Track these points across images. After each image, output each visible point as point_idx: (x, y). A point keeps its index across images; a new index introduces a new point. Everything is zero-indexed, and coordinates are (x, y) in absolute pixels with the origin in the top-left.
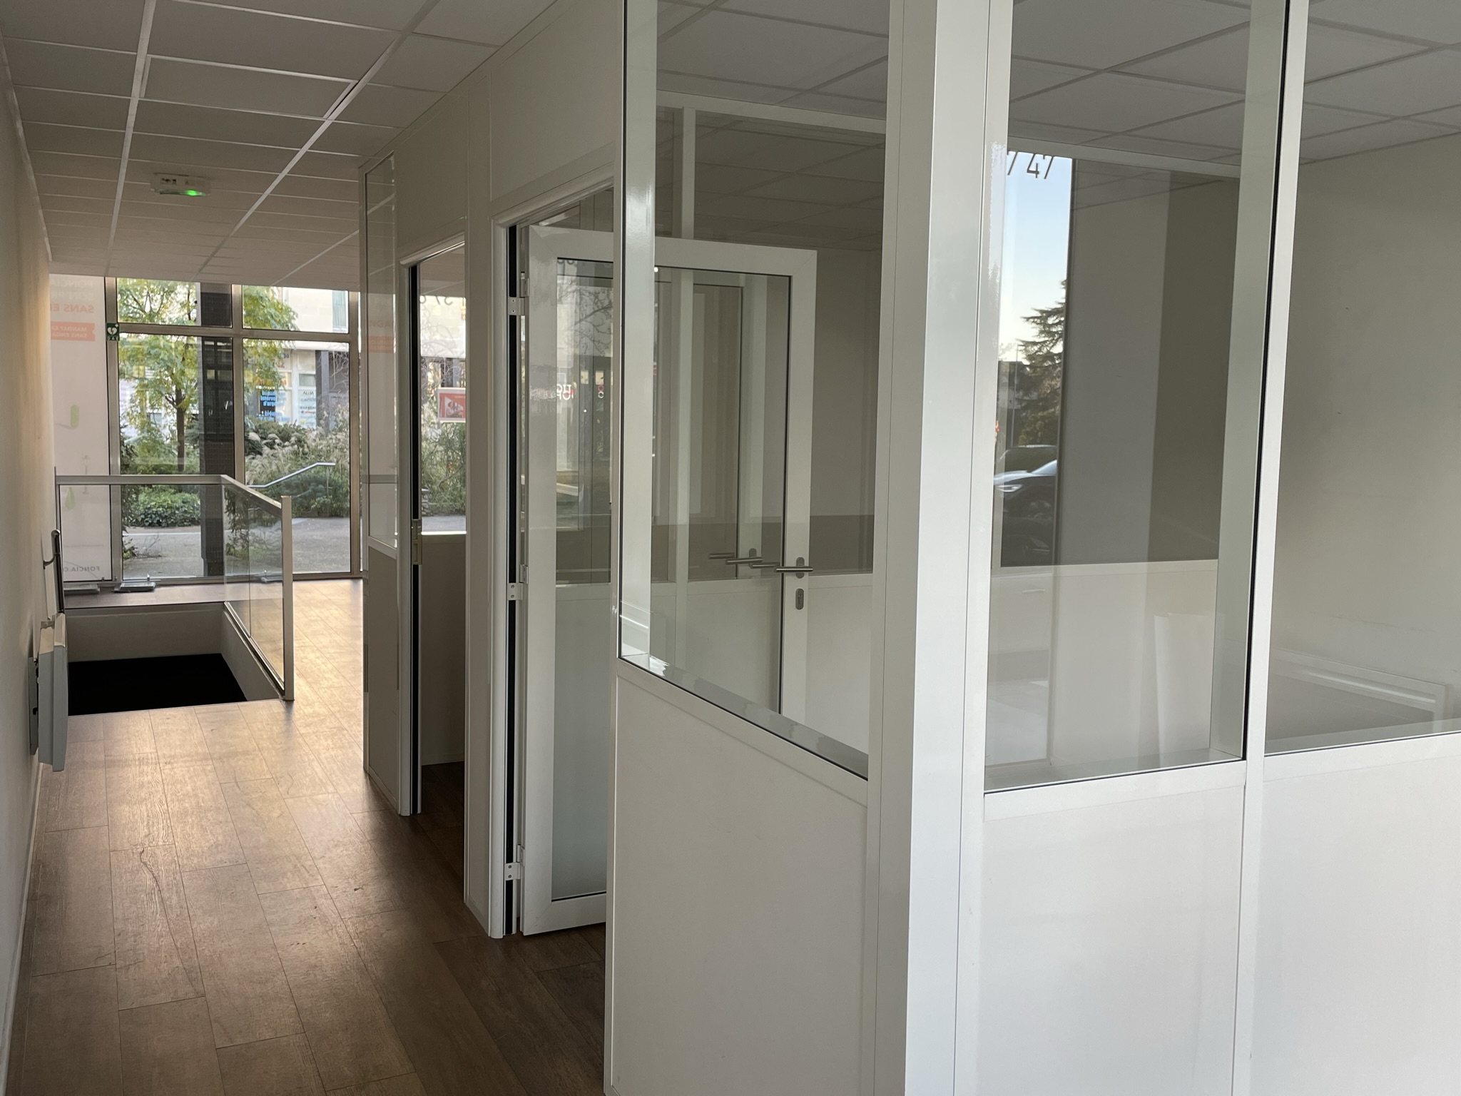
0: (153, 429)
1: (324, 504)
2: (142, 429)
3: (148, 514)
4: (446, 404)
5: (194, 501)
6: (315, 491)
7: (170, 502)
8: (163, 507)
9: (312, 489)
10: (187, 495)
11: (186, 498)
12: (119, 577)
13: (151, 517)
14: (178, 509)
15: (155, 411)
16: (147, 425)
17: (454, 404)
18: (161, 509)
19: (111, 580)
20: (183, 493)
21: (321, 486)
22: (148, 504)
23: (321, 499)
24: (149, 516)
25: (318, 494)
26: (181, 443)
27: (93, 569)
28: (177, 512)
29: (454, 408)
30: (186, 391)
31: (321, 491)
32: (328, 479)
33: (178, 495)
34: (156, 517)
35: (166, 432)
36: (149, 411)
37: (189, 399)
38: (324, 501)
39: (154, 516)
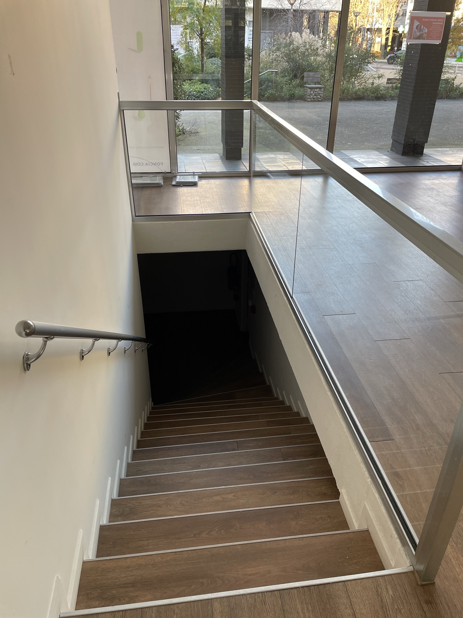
0: (191, 50)
1: (271, 94)
2: (186, 49)
3: (190, 95)
4: (415, 27)
5: (209, 88)
6: (267, 86)
7: (199, 89)
8: (196, 91)
9: (266, 85)
10: (206, 85)
11: (206, 87)
12: (175, 171)
13: (191, 97)
14: (202, 92)
15: (191, 41)
16: (188, 48)
17: (421, 27)
18: (195, 93)
19: (171, 172)
20: (204, 84)
21: (270, 83)
22: (190, 90)
23: (270, 91)
24: (190, 96)
25: (269, 88)
26: (203, 57)
27: (159, 164)
28: (202, 94)
29: (420, 30)
30: (205, 29)
31: (270, 87)
32: (274, 79)
33: (202, 85)
34: (193, 97)
35: (195, 52)
36: (189, 40)
37: (206, 33)
38: (272, 92)
39: (192, 97)
